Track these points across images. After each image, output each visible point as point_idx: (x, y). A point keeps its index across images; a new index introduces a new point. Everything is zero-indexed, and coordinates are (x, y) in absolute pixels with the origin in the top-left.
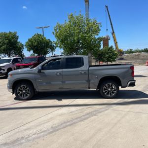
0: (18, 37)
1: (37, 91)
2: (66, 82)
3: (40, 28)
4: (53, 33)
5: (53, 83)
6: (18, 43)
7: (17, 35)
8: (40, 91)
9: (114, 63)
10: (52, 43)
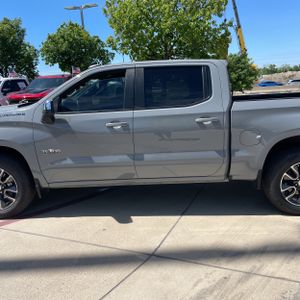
0: (23, 31)
1: (44, 185)
2: (147, 157)
3: (75, 8)
4: (105, 11)
5: (97, 160)
6: (25, 45)
7: (22, 27)
8: (51, 186)
9: (247, 93)
10: (103, 45)
